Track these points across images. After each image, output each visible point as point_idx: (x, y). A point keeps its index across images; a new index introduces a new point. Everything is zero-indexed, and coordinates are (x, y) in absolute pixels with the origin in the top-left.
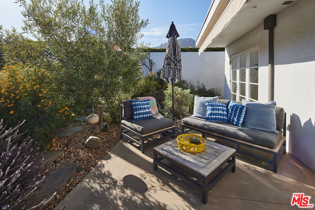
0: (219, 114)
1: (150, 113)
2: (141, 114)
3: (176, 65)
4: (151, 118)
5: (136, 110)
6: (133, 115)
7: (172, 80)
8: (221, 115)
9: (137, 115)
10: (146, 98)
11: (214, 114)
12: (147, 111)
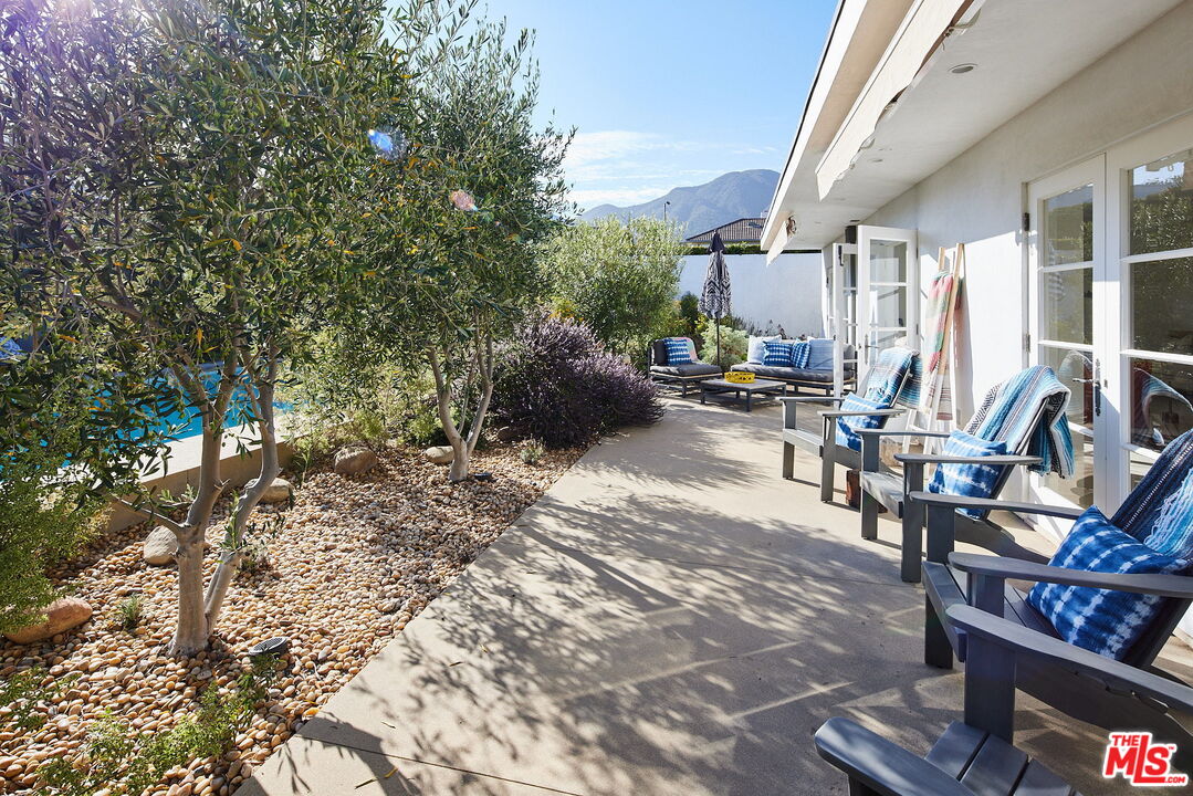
0: (779, 357)
1: (688, 356)
2: (678, 356)
3: (722, 293)
4: (689, 362)
5: (672, 351)
6: (667, 357)
7: (716, 313)
8: (782, 357)
9: (673, 357)
10: (683, 339)
11: (772, 357)
12: (685, 353)
